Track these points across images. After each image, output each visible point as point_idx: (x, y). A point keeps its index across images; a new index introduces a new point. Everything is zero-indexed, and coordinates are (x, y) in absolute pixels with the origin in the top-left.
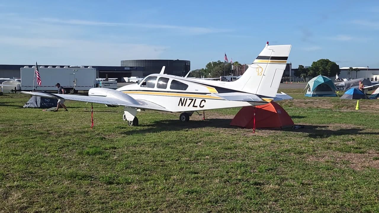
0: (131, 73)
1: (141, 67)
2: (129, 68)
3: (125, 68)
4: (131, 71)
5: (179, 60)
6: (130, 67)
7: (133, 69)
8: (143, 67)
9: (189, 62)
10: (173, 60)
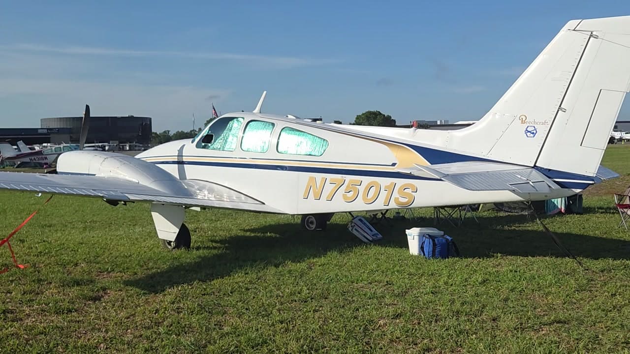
0: (49, 138)
1: (67, 128)
2: (46, 130)
3: (40, 131)
4: (49, 135)
5: (134, 116)
6: (48, 129)
7: (52, 131)
8: (70, 128)
9: (150, 119)
10: (116, 117)
